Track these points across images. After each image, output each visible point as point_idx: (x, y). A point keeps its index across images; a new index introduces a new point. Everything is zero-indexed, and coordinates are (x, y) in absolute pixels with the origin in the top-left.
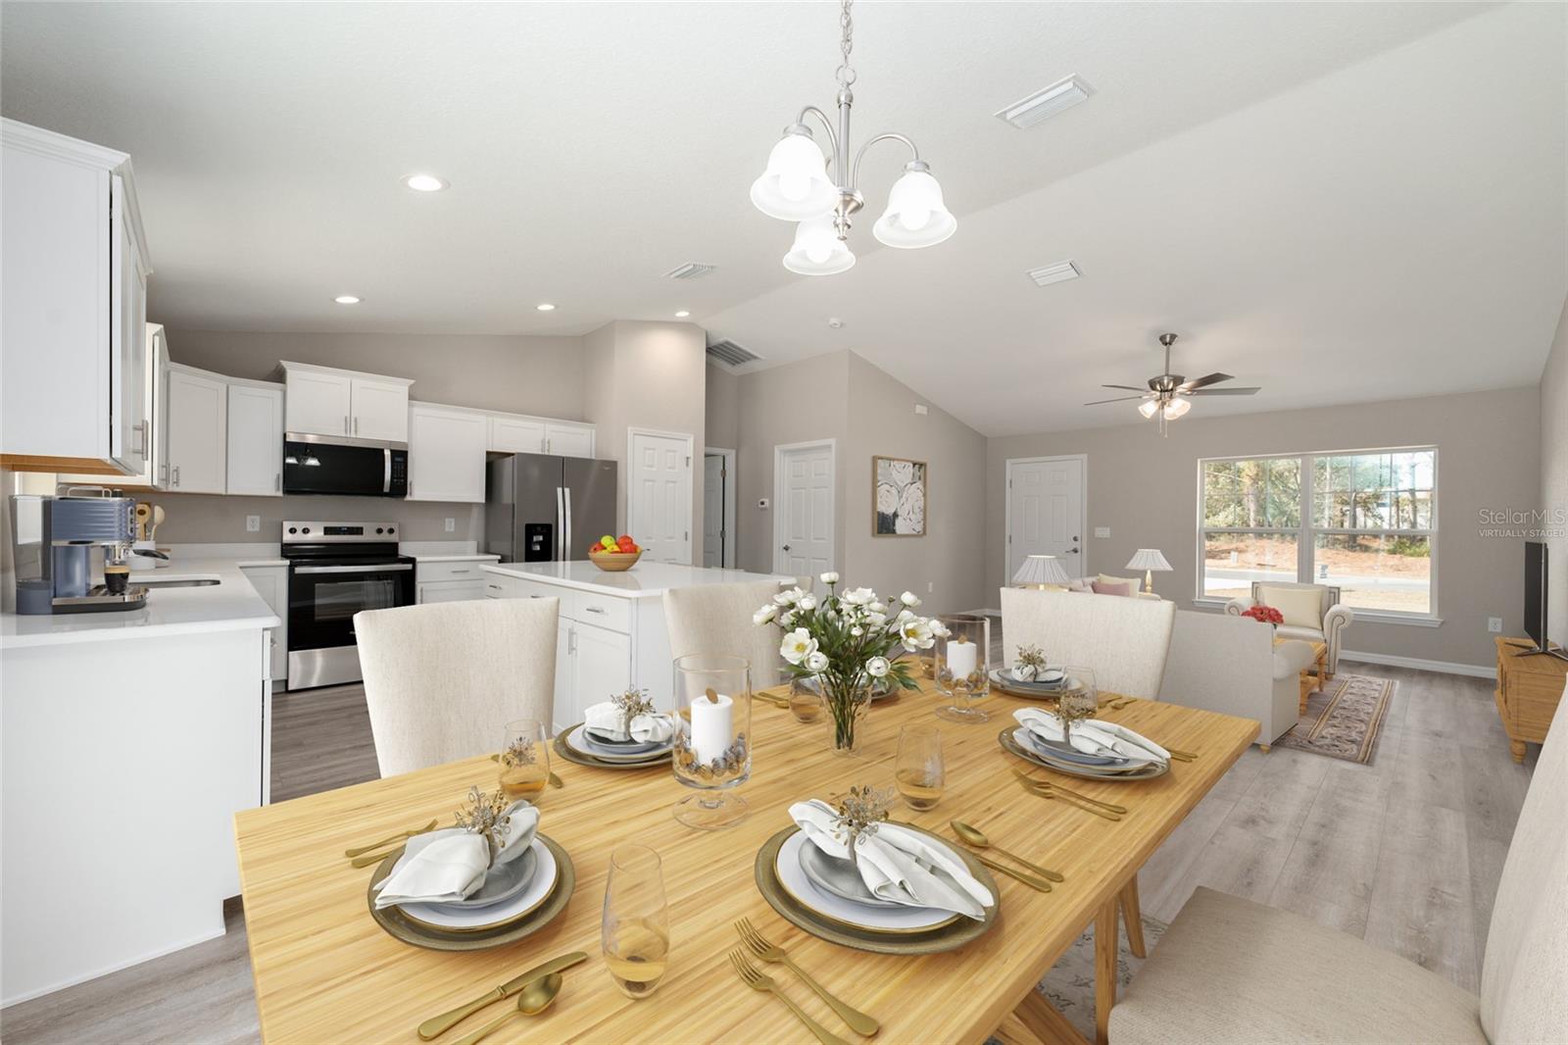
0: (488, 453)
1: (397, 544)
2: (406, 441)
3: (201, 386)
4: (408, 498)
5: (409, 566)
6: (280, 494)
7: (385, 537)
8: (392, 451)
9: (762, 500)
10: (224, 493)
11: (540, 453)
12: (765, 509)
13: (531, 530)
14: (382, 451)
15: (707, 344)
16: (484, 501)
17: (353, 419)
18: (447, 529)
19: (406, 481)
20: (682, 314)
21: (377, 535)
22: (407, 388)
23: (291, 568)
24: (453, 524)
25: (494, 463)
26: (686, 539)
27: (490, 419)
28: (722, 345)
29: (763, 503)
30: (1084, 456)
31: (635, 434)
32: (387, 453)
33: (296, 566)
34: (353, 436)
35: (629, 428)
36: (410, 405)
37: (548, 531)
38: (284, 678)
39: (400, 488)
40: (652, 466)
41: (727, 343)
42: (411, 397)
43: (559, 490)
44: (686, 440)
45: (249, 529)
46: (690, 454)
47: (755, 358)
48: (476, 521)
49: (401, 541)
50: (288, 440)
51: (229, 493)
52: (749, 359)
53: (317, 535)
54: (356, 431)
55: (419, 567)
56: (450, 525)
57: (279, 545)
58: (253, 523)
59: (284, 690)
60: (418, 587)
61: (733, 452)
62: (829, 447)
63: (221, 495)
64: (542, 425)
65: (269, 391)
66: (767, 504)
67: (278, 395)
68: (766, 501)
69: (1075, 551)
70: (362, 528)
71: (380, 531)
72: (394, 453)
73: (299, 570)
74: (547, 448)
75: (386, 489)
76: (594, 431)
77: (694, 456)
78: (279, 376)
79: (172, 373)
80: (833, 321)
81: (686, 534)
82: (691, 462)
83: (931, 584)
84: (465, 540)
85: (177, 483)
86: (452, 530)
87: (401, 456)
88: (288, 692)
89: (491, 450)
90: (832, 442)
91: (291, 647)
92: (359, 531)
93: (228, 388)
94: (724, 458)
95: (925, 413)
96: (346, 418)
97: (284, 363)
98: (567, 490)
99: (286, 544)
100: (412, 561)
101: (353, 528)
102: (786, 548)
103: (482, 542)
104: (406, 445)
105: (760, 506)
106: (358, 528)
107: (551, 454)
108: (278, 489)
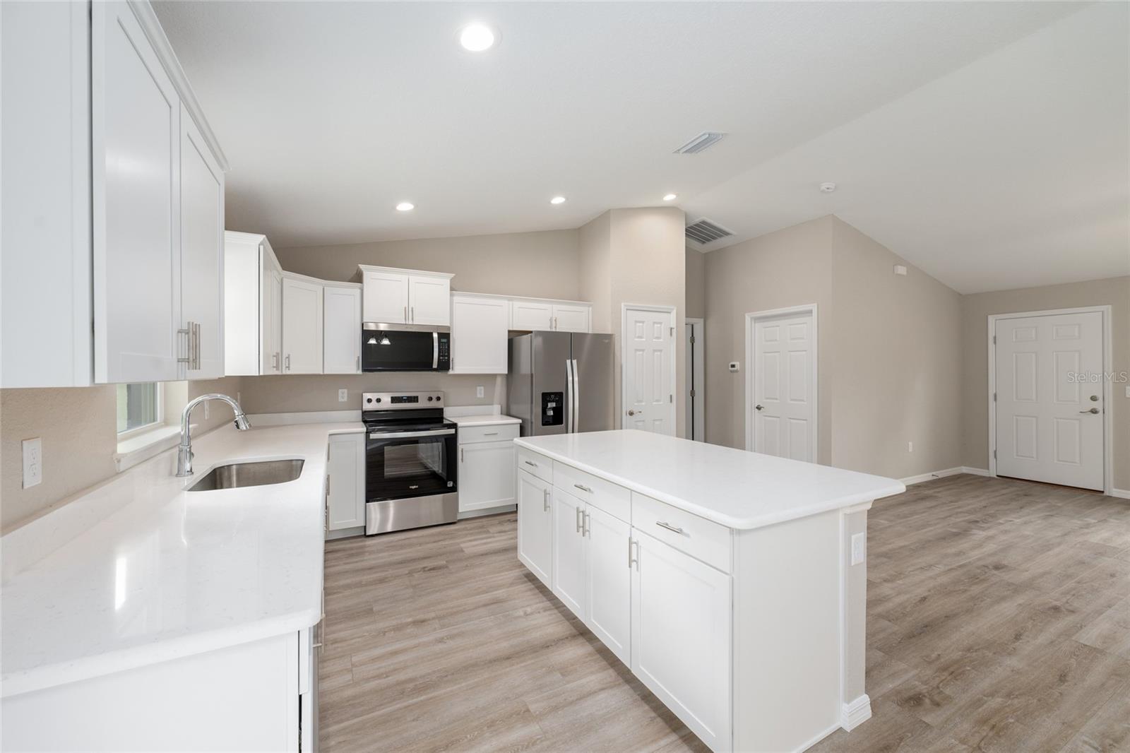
0: (509, 331)
1: (442, 409)
2: (449, 325)
3: (303, 289)
4: (451, 372)
5: (452, 431)
6: (360, 372)
7: (434, 404)
8: (438, 333)
9: (733, 363)
10: (322, 373)
11: (549, 330)
12: (737, 371)
13: (546, 397)
14: (431, 334)
15: (686, 224)
16: (506, 372)
17: (410, 309)
18: (479, 396)
19: (449, 357)
20: (670, 198)
21: (428, 402)
22: (449, 281)
23: (368, 433)
24: (483, 392)
25: (514, 338)
26: (671, 401)
27: (511, 302)
28: (697, 225)
29: (733, 366)
30: (1108, 309)
31: (627, 310)
32: (435, 335)
33: (370, 432)
34: (411, 323)
35: (623, 304)
36: (452, 295)
37: (559, 398)
38: (363, 524)
39: (445, 365)
40: (641, 337)
41: (704, 222)
42: (452, 289)
43: (568, 362)
44: (670, 313)
45: (340, 400)
46: (673, 325)
47: (727, 234)
48: (499, 389)
49: (445, 406)
50: (364, 328)
51: (325, 373)
52: (721, 236)
53: (386, 403)
54: (412, 319)
55: (460, 431)
56: (480, 392)
57: (360, 412)
58: (343, 395)
59: (363, 533)
60: (460, 447)
61: (702, 321)
62: (810, 312)
63: (320, 375)
64: (551, 306)
65: (351, 289)
66: (738, 367)
67: (358, 291)
68: (737, 364)
69: (1094, 411)
70: (417, 397)
71: (430, 399)
72: (441, 335)
73: (373, 436)
74: (554, 325)
75: (435, 366)
76: (591, 309)
77: (677, 326)
78: (358, 278)
79: (284, 279)
80: (824, 187)
81: (671, 396)
82: (674, 331)
83: (910, 444)
84: (492, 404)
85: (288, 367)
86: (483, 396)
87: (445, 337)
88: (366, 536)
89: (511, 329)
90: (814, 307)
91: (369, 498)
92: (415, 399)
93: (324, 289)
94: (693, 326)
95: (905, 273)
96: (405, 308)
97: (362, 267)
98: (575, 362)
99: (365, 412)
100: (454, 426)
101: (411, 397)
102: (759, 408)
103: (504, 406)
104: (449, 328)
105: (730, 369)
106: (414, 397)
107: (558, 330)
108: (358, 369)
